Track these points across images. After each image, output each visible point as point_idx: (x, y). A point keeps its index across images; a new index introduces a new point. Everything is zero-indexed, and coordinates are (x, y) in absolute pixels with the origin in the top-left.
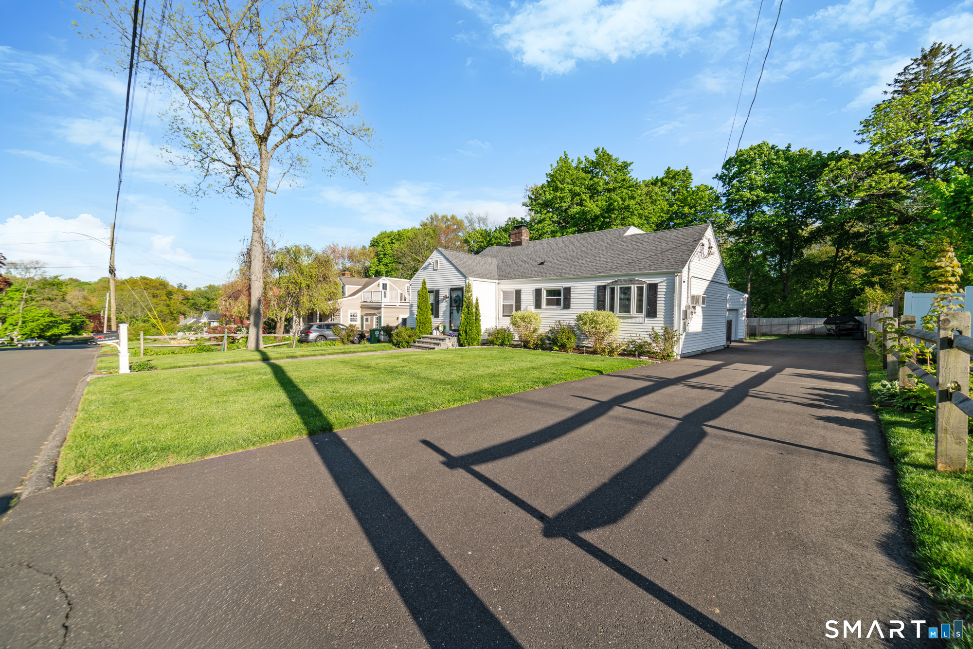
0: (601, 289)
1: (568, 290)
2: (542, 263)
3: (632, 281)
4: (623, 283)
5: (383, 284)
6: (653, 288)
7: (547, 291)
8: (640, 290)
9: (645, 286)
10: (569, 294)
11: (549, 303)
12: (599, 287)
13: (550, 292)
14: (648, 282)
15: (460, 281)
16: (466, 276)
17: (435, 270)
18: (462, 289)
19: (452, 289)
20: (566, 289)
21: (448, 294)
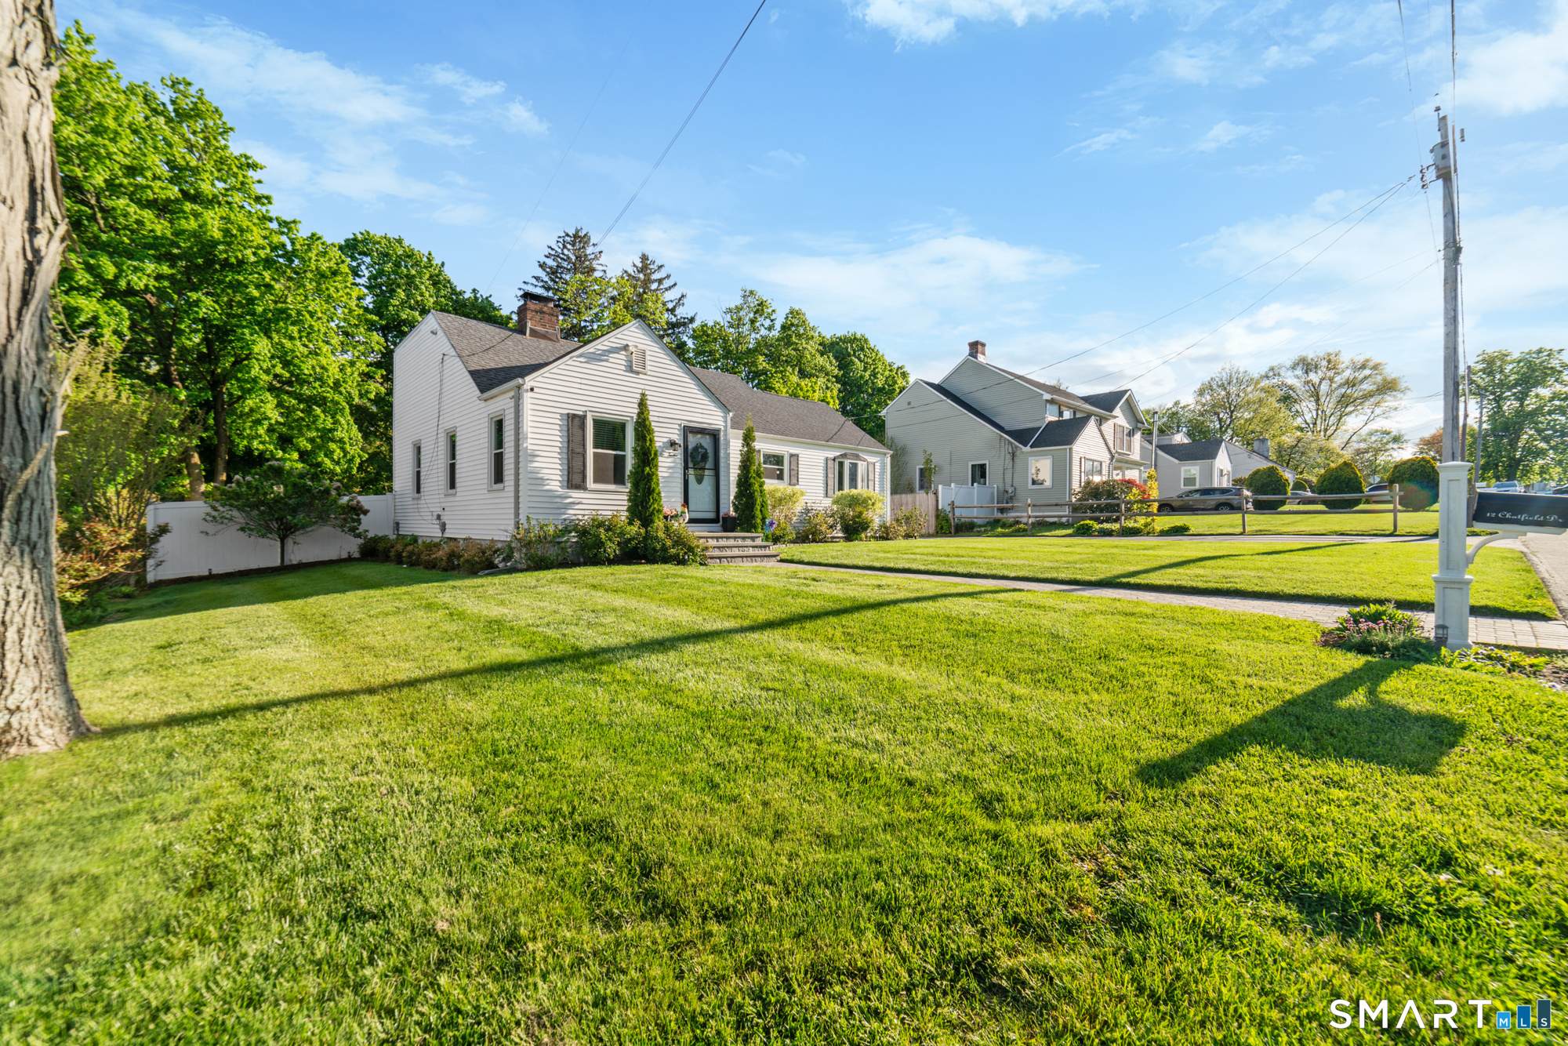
0: (829, 463)
1: (795, 459)
3: (858, 457)
4: (852, 457)
10: (797, 464)
12: (827, 459)
15: (712, 417)
16: (724, 407)
17: (632, 371)
18: (714, 435)
19: (688, 431)
20: (792, 456)
21: (677, 437)
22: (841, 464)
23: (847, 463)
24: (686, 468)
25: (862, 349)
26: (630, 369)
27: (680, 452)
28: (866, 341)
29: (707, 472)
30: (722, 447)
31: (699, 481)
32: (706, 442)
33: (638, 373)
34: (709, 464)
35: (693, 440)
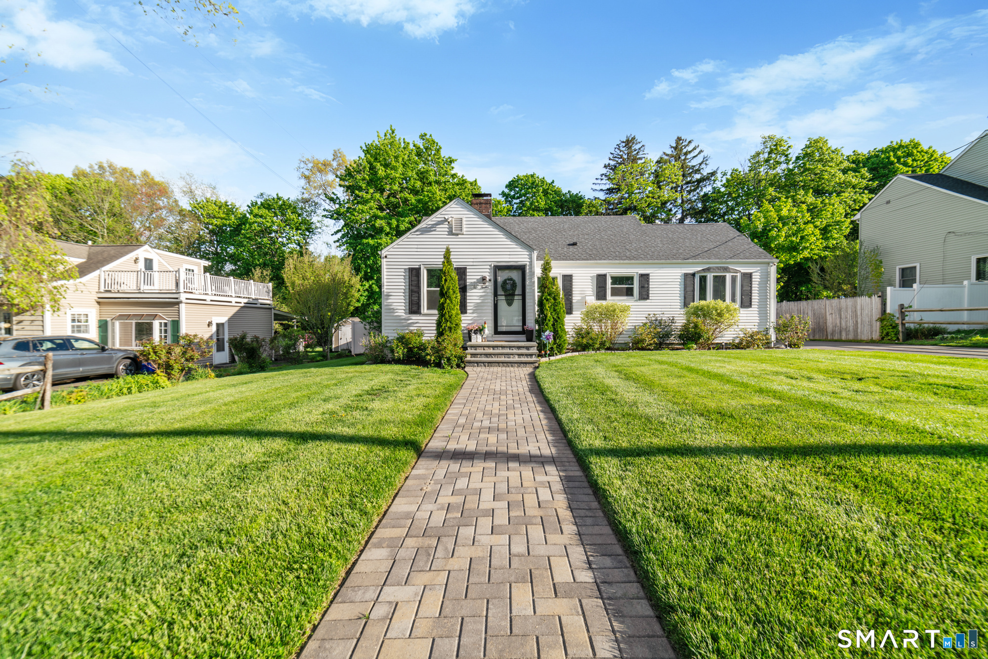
0: (688, 278)
1: (645, 278)
2: (574, 244)
3: (726, 269)
4: (717, 270)
5: (146, 260)
6: (748, 277)
7: (612, 278)
8: (734, 279)
9: (739, 275)
10: (648, 282)
11: (615, 293)
12: (686, 275)
13: (616, 280)
14: (742, 271)
15: (517, 255)
16: (530, 248)
17: (453, 234)
18: (522, 269)
19: (498, 268)
20: (642, 276)
21: (488, 275)
22: (703, 280)
23: (710, 277)
24: (496, 294)
25: (909, 155)
26: (451, 233)
27: (490, 285)
28: (916, 145)
29: (516, 297)
30: (527, 278)
31: (510, 303)
32: (516, 275)
33: (457, 235)
34: (518, 291)
35: (502, 276)
